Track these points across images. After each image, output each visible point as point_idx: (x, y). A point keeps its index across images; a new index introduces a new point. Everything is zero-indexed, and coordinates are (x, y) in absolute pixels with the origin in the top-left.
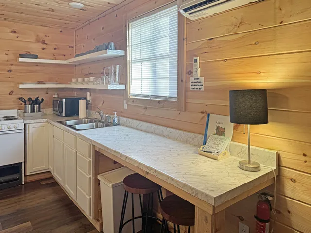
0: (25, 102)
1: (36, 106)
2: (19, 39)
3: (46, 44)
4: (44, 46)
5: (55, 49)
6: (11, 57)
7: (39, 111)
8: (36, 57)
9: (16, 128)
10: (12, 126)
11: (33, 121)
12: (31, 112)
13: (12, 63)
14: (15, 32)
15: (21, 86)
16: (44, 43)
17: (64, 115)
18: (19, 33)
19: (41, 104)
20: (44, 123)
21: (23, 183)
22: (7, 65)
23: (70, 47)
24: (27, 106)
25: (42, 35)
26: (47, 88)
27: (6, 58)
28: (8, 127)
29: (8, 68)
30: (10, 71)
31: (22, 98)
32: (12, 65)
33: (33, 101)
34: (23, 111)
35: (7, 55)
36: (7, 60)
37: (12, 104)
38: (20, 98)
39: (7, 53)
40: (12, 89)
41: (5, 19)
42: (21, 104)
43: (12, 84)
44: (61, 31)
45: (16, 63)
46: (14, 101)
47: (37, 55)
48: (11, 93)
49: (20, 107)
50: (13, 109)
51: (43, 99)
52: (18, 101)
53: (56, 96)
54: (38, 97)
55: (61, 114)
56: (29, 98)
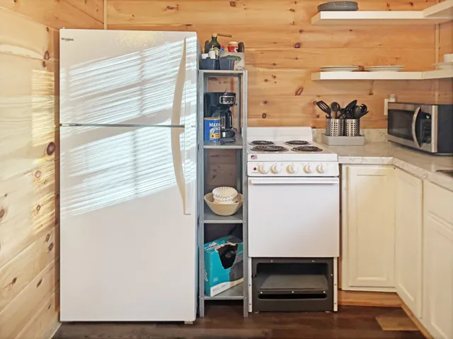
0: (328, 111)
1: (351, 122)
6: (301, 14)
7: (358, 134)
9: (323, 172)
10: (313, 167)
11: (358, 160)
12: (340, 135)
13: (301, 28)
15: (324, 76)
17: (434, 150)
19: (361, 119)
20: (385, 168)
21: (336, 309)
22: (293, 32)
24: (333, 120)
26: (372, 81)
27: (290, 17)
28: (304, 169)
29: (294, 38)
30: (298, 46)
31: (322, 102)
32: (301, 31)
33: (344, 111)
34: (324, 131)
35: (293, 11)
36: (294, 23)
37: (300, 115)
38: (318, 104)
39: (293, 6)
40: (300, 84)
42: (318, 116)
43: (301, 73)
45: (310, 28)
46: (304, 110)
47: (356, 4)
48: (299, 92)
49: (315, 122)
50: (302, 125)
51: (364, 107)
52: (310, 109)
53: (393, 100)
54: (355, 101)
55: (424, 147)
56: (335, 104)
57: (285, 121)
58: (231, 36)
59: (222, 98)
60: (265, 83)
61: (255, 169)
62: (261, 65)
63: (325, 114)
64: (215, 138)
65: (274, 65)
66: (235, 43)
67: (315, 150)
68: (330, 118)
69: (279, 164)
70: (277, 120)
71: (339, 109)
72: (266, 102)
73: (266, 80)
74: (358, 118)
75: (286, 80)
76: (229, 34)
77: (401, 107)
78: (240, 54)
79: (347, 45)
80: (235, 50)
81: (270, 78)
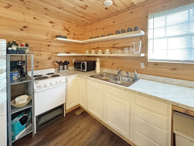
1: (66, 66)
2: (54, 27)
3: (69, 32)
4: (68, 33)
5: (74, 35)
6: (49, 37)
7: (67, 69)
8: (66, 38)
9: (61, 82)
10: (58, 81)
11: (70, 76)
12: (63, 70)
13: (50, 41)
14: (52, 23)
15: (58, 55)
16: (68, 31)
17: (86, 71)
18: (54, 24)
20: (76, 77)
21: (65, 116)
22: (47, 42)
23: (81, 34)
25: (67, 27)
26: (70, 56)
28: (56, 82)
29: (47, 44)
30: (49, 46)
31: (57, 61)
34: (58, 69)
35: (47, 36)
36: (47, 39)
37: (50, 65)
39: (47, 34)
40: (50, 56)
41: (46, 14)
42: (56, 65)
43: (50, 53)
44: (77, 26)
45: (53, 41)
46: (51, 63)
47: (66, 37)
48: (50, 59)
49: (55, 67)
50: (51, 68)
51: (69, 62)
52: (53, 63)
53: (75, 60)
54: (66, 61)
55: (84, 70)
56: (60, 61)
57: (45, 67)
58: (22, 41)
59: (18, 63)
60: (37, 56)
61: (37, 87)
62: (35, 51)
63: (58, 64)
64: (16, 79)
65: (40, 51)
66: (24, 44)
67: (58, 76)
68: (60, 65)
69: (47, 83)
70: (42, 67)
71: (62, 63)
72: (37, 62)
73: (37, 55)
74: (67, 65)
75: (45, 55)
76: (21, 40)
77: (76, 62)
78: (27, 48)
79: (63, 47)
80: (24, 46)
81: (38, 55)
